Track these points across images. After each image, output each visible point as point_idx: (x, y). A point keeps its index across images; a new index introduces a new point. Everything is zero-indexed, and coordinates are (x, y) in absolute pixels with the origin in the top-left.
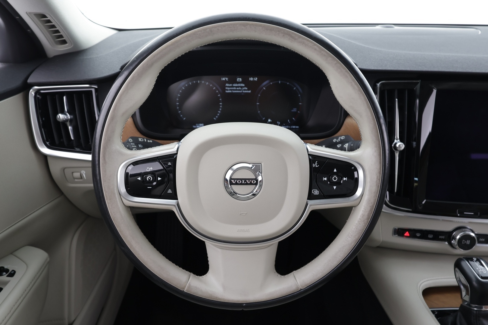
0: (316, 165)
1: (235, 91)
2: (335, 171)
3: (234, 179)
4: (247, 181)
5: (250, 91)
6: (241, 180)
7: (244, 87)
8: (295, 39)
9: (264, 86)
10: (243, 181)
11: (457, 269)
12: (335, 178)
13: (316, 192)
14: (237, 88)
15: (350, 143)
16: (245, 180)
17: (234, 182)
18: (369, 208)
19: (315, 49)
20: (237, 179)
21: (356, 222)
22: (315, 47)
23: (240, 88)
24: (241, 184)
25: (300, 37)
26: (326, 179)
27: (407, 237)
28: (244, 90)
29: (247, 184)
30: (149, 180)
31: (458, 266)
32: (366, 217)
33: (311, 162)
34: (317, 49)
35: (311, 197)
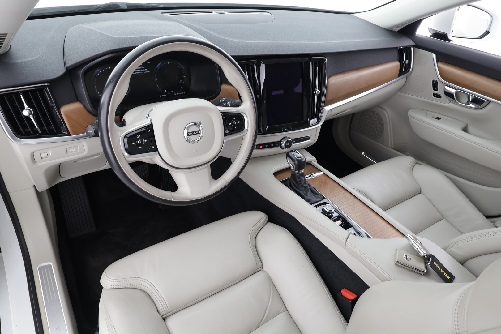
0: (225, 118)
1: (138, 73)
2: (234, 119)
3: (190, 133)
4: (196, 132)
5: (149, 72)
6: (193, 132)
7: (144, 69)
8: (206, 50)
9: (158, 67)
10: (194, 133)
11: (288, 157)
12: (235, 123)
13: (227, 132)
14: (140, 70)
15: (231, 101)
16: (195, 132)
17: (190, 134)
18: (252, 135)
19: (217, 55)
20: (191, 132)
21: (247, 143)
22: (217, 54)
23: (141, 70)
24: (194, 134)
25: (209, 49)
26: (230, 124)
27: (261, 148)
28: (145, 71)
29: (196, 134)
30: (140, 143)
31: (288, 155)
32: (251, 139)
33: (223, 116)
34: (218, 55)
35: (225, 135)
